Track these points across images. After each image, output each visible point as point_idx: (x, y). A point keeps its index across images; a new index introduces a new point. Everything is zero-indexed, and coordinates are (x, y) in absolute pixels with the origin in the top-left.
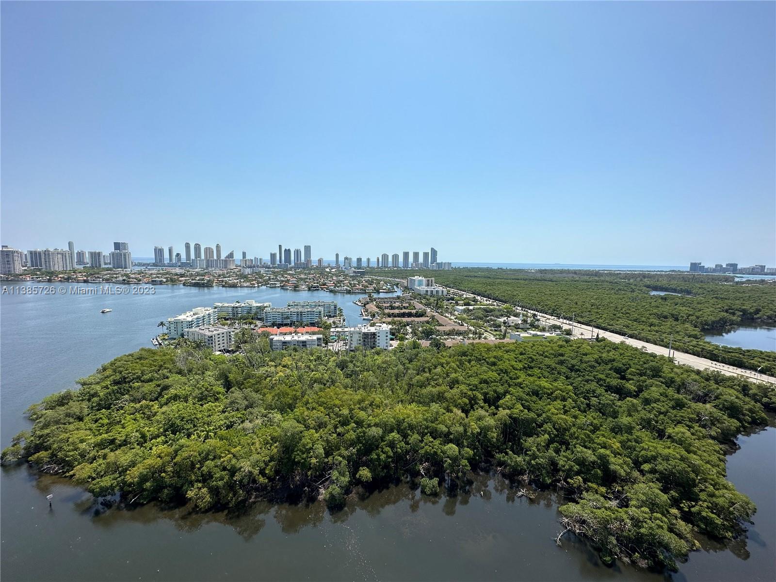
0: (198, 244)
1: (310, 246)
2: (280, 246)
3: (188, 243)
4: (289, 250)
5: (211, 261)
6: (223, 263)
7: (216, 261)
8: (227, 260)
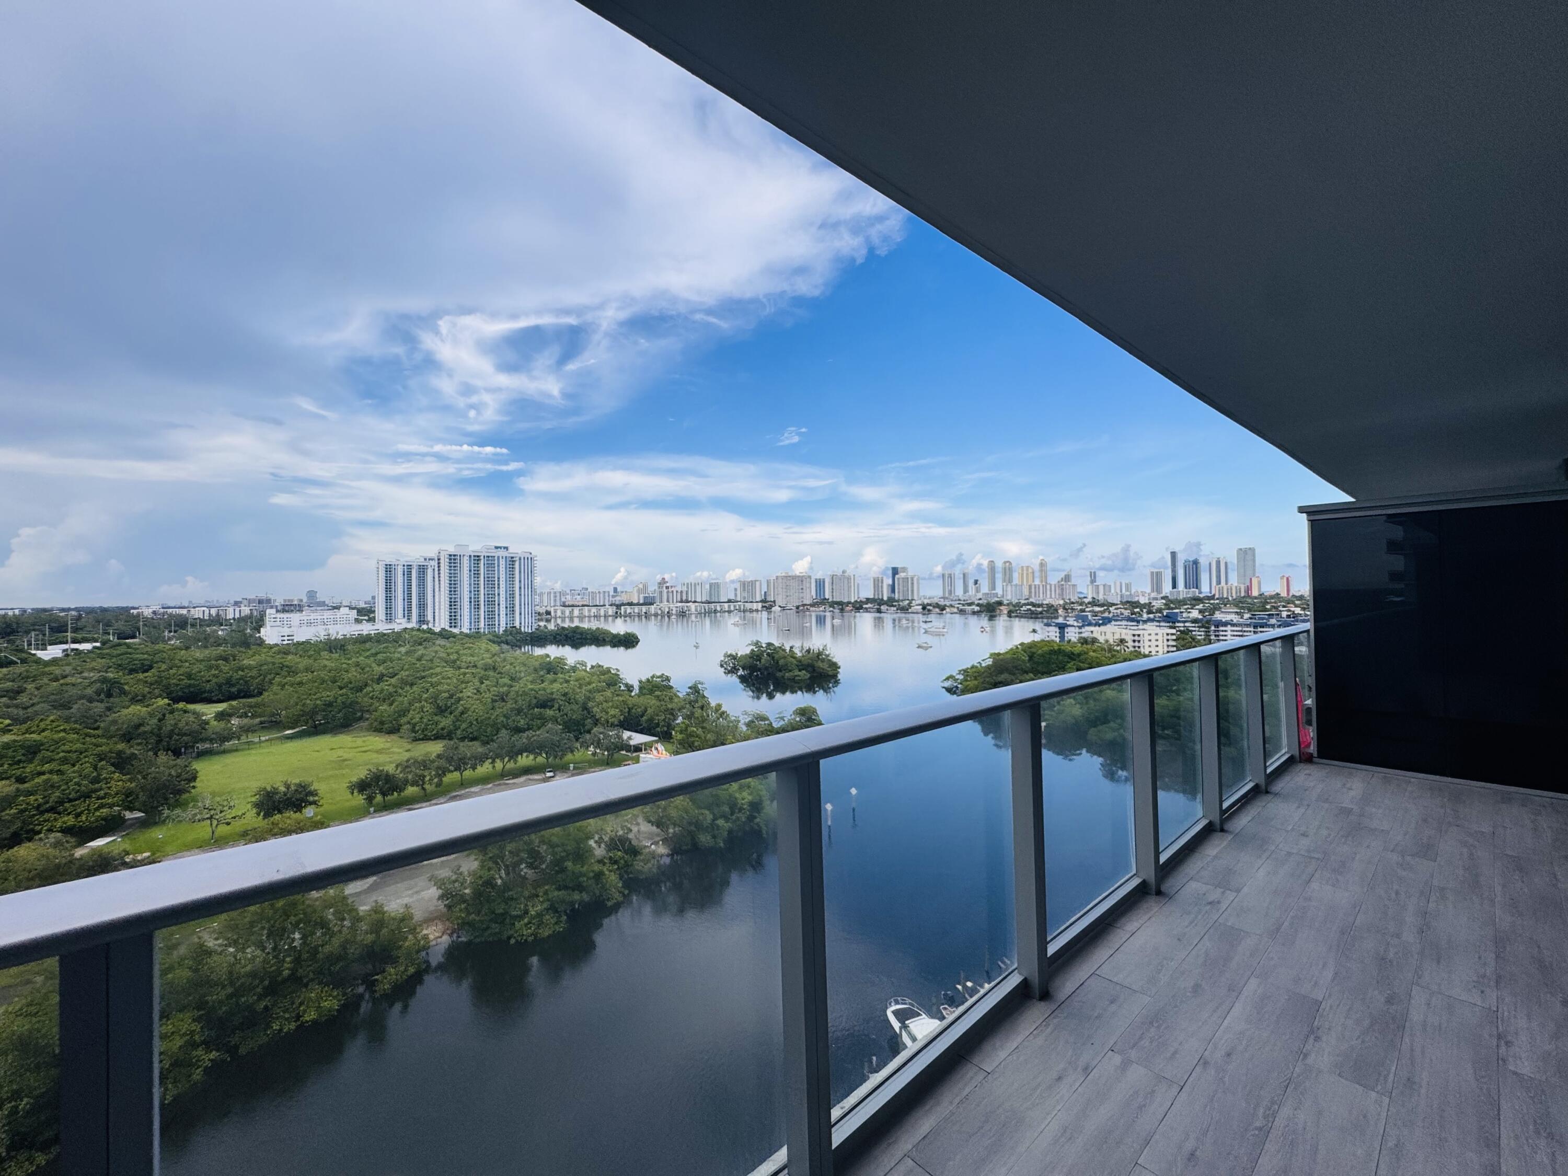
0: (1008, 562)
1: (1252, 550)
2: (1173, 555)
3: (992, 561)
4: (1196, 563)
5: (1035, 588)
6: (1055, 591)
7: (1045, 587)
8: (1062, 585)
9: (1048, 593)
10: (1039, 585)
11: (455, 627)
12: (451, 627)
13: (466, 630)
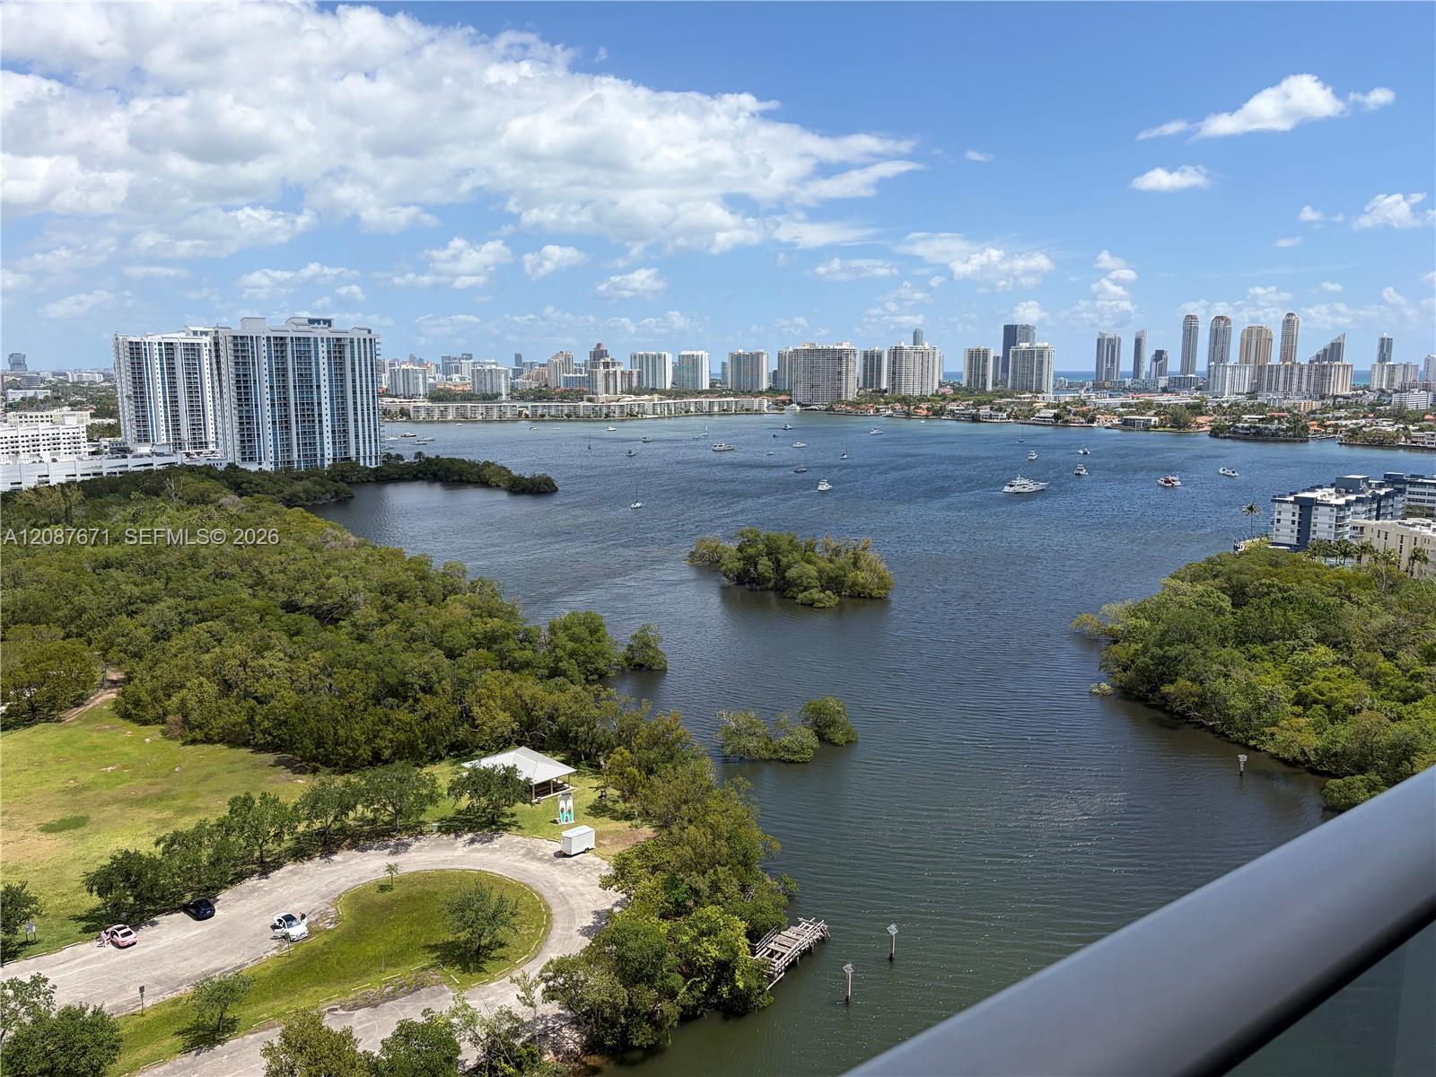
0: (1222, 318)
3: (1192, 318)
5: (1271, 371)
6: (1309, 377)
7: (1289, 370)
8: (1324, 366)
9: (1295, 380)
10: (1278, 367)
11: (251, 459)
12: (244, 459)
13: (268, 467)
